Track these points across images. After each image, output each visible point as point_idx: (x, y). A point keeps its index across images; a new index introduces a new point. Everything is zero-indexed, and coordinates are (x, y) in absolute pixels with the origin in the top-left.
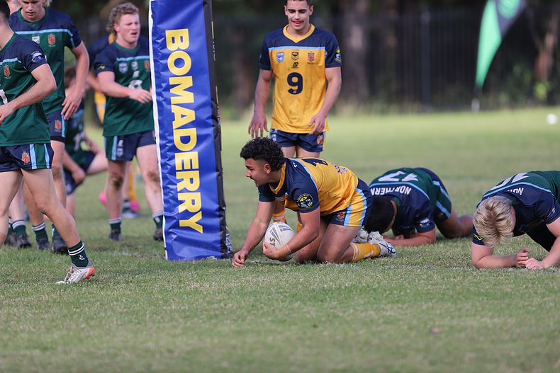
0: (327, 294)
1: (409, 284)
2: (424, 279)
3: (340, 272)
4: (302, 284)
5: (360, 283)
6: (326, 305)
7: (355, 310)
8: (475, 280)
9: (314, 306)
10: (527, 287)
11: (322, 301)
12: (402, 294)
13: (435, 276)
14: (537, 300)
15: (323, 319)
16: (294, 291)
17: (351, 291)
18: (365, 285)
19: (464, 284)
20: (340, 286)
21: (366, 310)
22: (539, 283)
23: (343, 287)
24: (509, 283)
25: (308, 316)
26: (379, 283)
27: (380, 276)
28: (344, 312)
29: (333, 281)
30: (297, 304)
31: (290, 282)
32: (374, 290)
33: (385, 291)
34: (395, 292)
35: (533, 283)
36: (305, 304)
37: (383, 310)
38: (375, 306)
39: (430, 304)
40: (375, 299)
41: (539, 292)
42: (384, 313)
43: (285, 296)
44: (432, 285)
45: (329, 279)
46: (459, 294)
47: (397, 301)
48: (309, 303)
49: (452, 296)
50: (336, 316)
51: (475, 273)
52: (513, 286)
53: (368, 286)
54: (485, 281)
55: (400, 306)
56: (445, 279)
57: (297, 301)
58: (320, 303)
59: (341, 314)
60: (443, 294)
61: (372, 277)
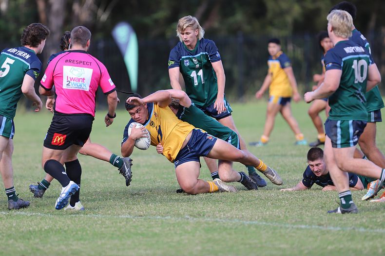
0: (32, 234)
1: (89, 227)
2: (99, 224)
3: (41, 219)
4: (14, 227)
5: (55, 226)
6: (31, 242)
7: (51, 245)
8: (134, 225)
9: (23, 242)
10: (170, 229)
11: (28, 239)
12: (84, 233)
13: (107, 222)
14: (176, 238)
15: (29, 251)
16: (9, 232)
17: (49, 232)
18: (58, 228)
19: (127, 227)
20: (41, 229)
21: (59, 245)
22: (178, 226)
23: (43, 230)
24: (158, 227)
25: (19, 249)
26: (68, 227)
27: (69, 222)
28: (44, 246)
29: (36, 226)
30: (11, 241)
31: (6, 226)
32: (65, 231)
33: (72, 232)
34: (79, 233)
35: (174, 227)
36: (17, 241)
37: (71, 245)
38: (65, 242)
39: (103, 241)
40: (65, 237)
41: (178, 232)
42: (72, 247)
43: (3, 236)
44: (105, 228)
45: (33, 224)
46: (123, 234)
47: (81, 239)
48: (19, 240)
49: (118, 236)
50: (38, 250)
51: (134, 220)
52: (160, 228)
53: (61, 229)
54: (141, 225)
55: (82, 242)
56: (114, 224)
57: (11, 239)
58: (27, 240)
59: (41, 248)
60: (113, 234)
61: (63, 223)
